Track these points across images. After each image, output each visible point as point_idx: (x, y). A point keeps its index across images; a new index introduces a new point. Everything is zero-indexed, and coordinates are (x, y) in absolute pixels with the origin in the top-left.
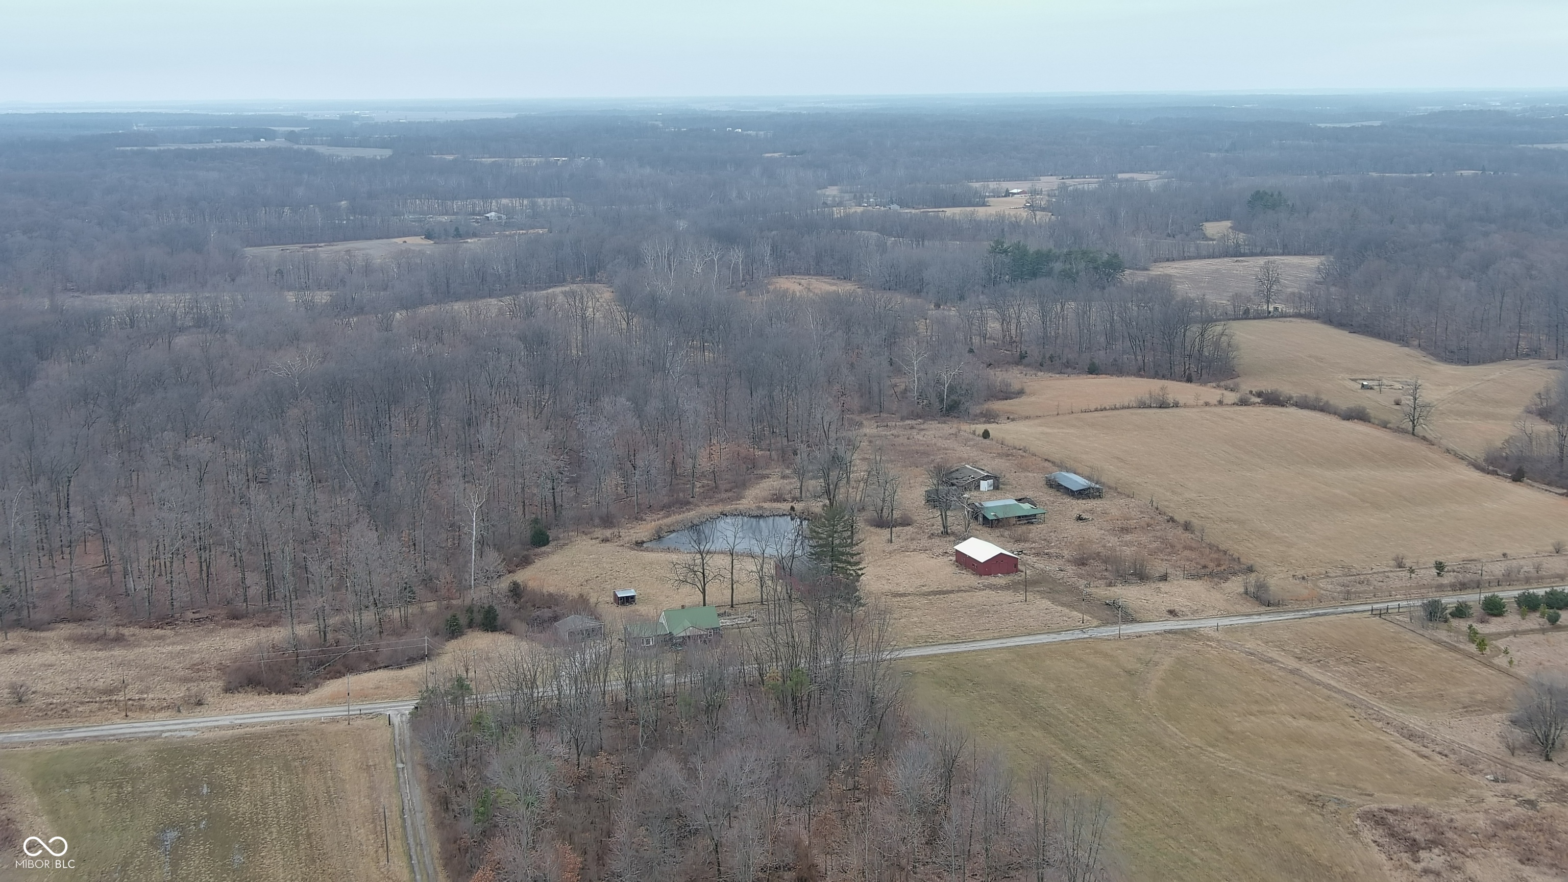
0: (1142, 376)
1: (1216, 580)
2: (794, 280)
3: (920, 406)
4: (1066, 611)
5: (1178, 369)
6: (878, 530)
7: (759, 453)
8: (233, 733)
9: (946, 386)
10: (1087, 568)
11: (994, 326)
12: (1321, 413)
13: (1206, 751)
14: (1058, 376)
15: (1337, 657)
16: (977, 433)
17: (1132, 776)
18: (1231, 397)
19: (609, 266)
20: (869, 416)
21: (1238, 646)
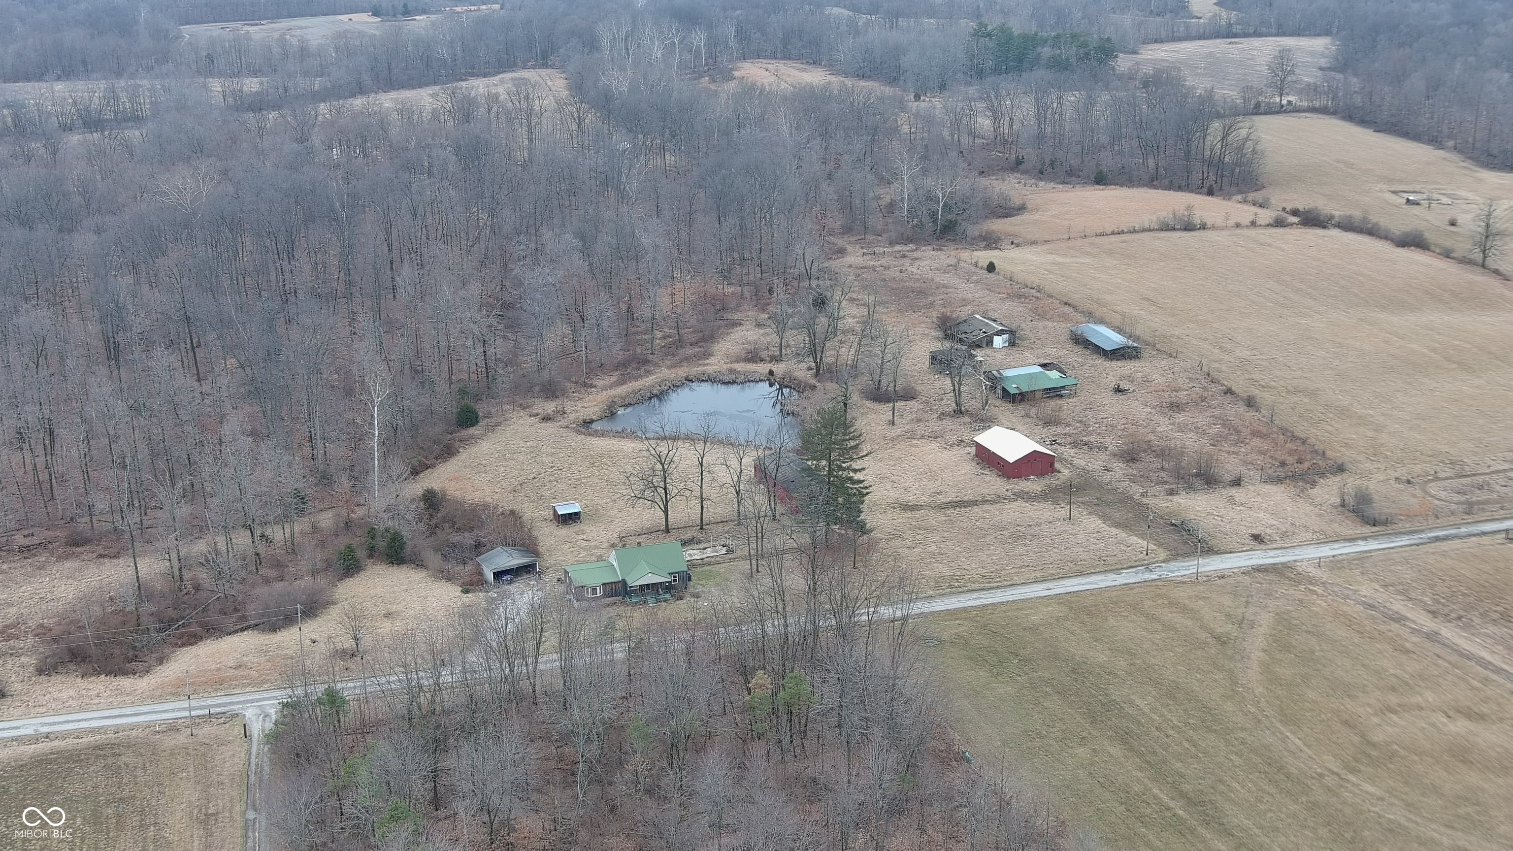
0: (1156, 187)
1: (1300, 484)
2: (760, 65)
3: (910, 226)
4: (1122, 534)
5: (1196, 177)
6: (876, 406)
7: (729, 290)
8: (35, 749)
9: (941, 205)
10: (1138, 465)
11: (984, 123)
12: (1370, 237)
13: (1348, 781)
14: (1061, 186)
15: (1481, 610)
16: (980, 265)
17: (1256, 831)
18: (1266, 216)
19: (562, 50)
20: (853, 239)
21: (1350, 592)
